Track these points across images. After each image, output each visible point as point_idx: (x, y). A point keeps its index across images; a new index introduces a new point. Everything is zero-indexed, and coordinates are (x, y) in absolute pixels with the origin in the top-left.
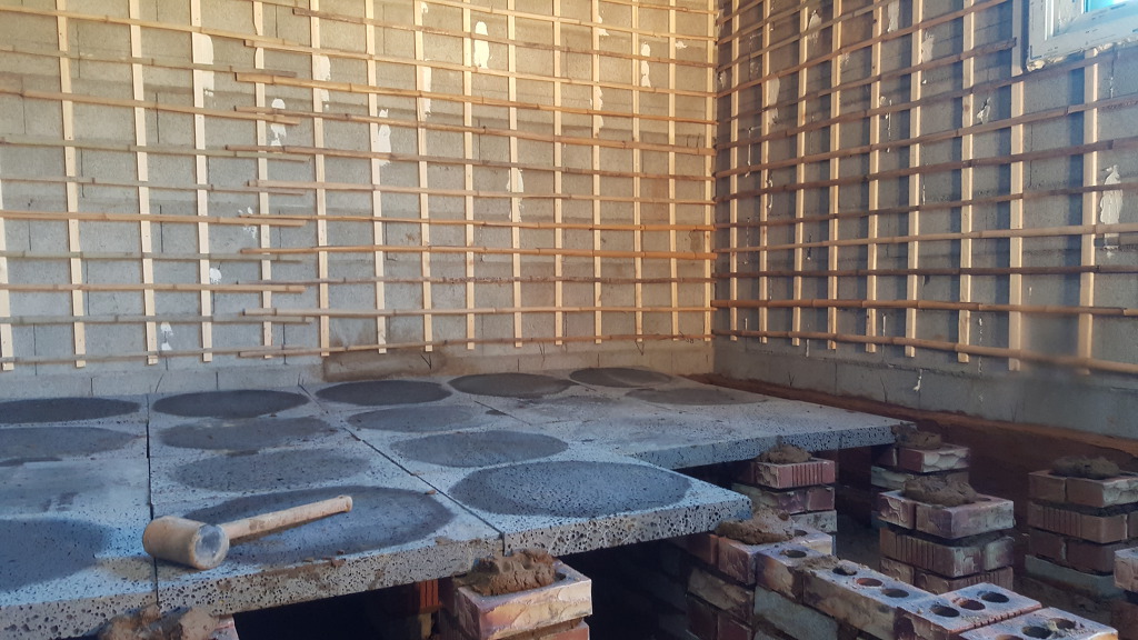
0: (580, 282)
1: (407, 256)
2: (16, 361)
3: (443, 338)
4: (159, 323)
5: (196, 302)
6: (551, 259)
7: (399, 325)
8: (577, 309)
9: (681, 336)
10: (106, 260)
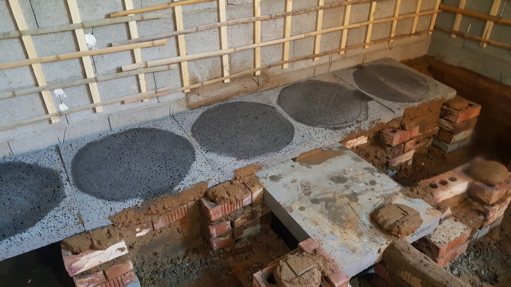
0: (364, 2)
3: (267, 63)
4: (52, 90)
5: (79, 66)
7: (237, 59)
8: (359, 25)
9: (416, 33)
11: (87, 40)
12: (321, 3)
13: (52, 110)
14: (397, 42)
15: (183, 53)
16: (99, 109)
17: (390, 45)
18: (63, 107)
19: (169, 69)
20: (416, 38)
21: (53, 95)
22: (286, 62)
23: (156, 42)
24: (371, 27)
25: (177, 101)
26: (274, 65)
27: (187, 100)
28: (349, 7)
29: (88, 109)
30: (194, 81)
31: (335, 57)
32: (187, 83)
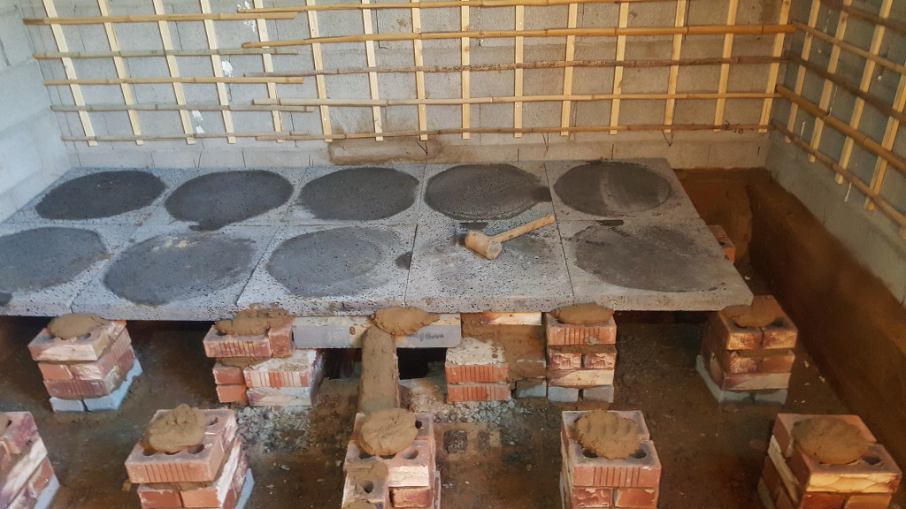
0: (597, 66)
1: (399, 43)
2: (96, 139)
3: (438, 127)
5: (215, 91)
6: (561, 41)
7: (395, 114)
8: (589, 98)
9: (726, 127)
10: (139, 57)
11: (224, 67)
12: (519, 60)
13: (189, 130)
14: (682, 135)
15: (323, 95)
16: (232, 140)
17: (669, 138)
18: (200, 130)
19: (305, 111)
20: (729, 134)
21: (191, 116)
22: (466, 131)
23: (291, 79)
24: (616, 103)
25: (319, 151)
26: (448, 132)
27: (330, 152)
28: (569, 71)
29: (220, 137)
30: (338, 130)
31: (554, 138)
32: (328, 132)
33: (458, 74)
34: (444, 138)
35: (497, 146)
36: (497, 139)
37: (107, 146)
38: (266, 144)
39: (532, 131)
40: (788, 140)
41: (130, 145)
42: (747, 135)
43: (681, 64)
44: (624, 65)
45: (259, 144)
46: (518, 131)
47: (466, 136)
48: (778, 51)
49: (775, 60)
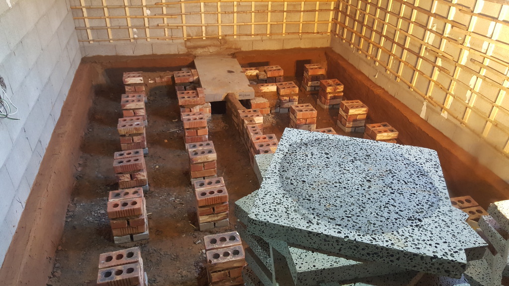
0: (278, 12)
1: (212, 3)
2: (93, 40)
3: (225, 34)
4: (133, 29)
5: (143, 21)
6: (266, 3)
7: (210, 29)
8: (276, 23)
9: (318, 33)
10: (114, 8)
11: (147, 12)
12: (253, 10)
13: (131, 36)
14: (305, 36)
15: (184, 22)
16: (149, 40)
17: (300, 37)
18: (136, 36)
19: (177, 28)
20: (319, 35)
21: (133, 31)
22: (235, 35)
23: (173, 16)
24: (284, 25)
25: (181, 43)
26: (229, 35)
27: (185, 44)
28: (269, 14)
29: (144, 39)
30: (188, 35)
31: (264, 38)
32: (185, 36)
33: (232, 15)
34: (227, 38)
35: (245, 41)
36: (245, 38)
37: (97, 43)
38: (162, 41)
39: (258, 35)
40: (337, 37)
41: (107, 43)
42: (324, 35)
43: (304, 11)
44: (287, 11)
45: (158, 41)
46: (253, 35)
47: (235, 37)
48: (332, 8)
49: (332, 10)
